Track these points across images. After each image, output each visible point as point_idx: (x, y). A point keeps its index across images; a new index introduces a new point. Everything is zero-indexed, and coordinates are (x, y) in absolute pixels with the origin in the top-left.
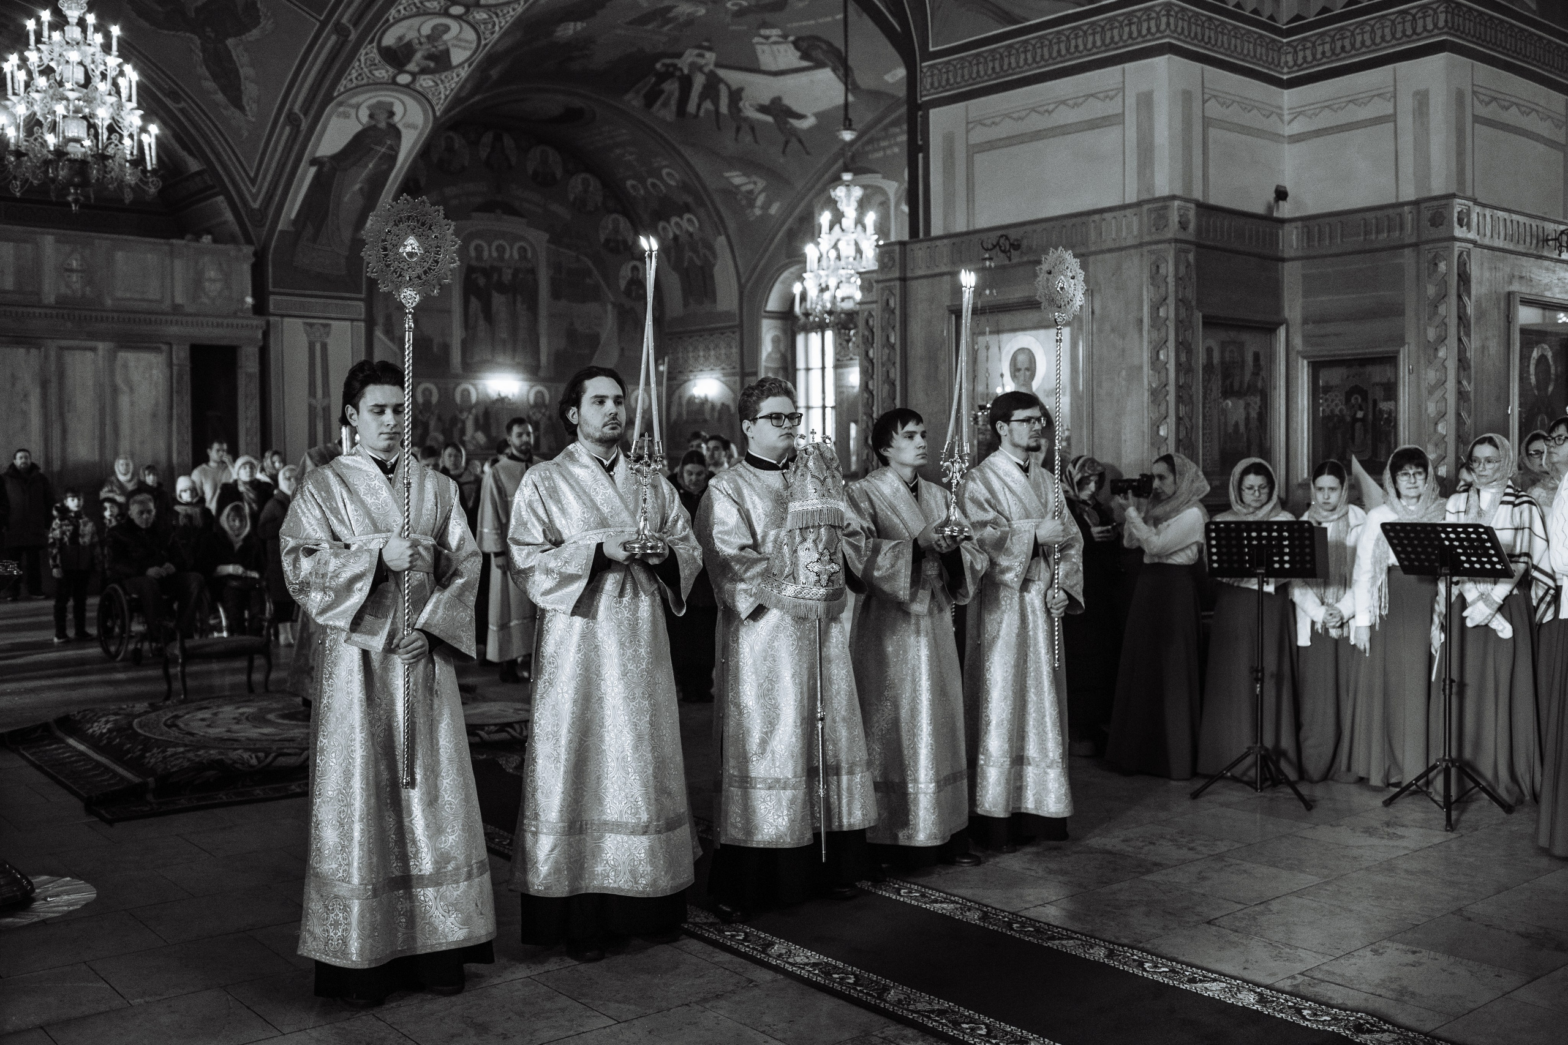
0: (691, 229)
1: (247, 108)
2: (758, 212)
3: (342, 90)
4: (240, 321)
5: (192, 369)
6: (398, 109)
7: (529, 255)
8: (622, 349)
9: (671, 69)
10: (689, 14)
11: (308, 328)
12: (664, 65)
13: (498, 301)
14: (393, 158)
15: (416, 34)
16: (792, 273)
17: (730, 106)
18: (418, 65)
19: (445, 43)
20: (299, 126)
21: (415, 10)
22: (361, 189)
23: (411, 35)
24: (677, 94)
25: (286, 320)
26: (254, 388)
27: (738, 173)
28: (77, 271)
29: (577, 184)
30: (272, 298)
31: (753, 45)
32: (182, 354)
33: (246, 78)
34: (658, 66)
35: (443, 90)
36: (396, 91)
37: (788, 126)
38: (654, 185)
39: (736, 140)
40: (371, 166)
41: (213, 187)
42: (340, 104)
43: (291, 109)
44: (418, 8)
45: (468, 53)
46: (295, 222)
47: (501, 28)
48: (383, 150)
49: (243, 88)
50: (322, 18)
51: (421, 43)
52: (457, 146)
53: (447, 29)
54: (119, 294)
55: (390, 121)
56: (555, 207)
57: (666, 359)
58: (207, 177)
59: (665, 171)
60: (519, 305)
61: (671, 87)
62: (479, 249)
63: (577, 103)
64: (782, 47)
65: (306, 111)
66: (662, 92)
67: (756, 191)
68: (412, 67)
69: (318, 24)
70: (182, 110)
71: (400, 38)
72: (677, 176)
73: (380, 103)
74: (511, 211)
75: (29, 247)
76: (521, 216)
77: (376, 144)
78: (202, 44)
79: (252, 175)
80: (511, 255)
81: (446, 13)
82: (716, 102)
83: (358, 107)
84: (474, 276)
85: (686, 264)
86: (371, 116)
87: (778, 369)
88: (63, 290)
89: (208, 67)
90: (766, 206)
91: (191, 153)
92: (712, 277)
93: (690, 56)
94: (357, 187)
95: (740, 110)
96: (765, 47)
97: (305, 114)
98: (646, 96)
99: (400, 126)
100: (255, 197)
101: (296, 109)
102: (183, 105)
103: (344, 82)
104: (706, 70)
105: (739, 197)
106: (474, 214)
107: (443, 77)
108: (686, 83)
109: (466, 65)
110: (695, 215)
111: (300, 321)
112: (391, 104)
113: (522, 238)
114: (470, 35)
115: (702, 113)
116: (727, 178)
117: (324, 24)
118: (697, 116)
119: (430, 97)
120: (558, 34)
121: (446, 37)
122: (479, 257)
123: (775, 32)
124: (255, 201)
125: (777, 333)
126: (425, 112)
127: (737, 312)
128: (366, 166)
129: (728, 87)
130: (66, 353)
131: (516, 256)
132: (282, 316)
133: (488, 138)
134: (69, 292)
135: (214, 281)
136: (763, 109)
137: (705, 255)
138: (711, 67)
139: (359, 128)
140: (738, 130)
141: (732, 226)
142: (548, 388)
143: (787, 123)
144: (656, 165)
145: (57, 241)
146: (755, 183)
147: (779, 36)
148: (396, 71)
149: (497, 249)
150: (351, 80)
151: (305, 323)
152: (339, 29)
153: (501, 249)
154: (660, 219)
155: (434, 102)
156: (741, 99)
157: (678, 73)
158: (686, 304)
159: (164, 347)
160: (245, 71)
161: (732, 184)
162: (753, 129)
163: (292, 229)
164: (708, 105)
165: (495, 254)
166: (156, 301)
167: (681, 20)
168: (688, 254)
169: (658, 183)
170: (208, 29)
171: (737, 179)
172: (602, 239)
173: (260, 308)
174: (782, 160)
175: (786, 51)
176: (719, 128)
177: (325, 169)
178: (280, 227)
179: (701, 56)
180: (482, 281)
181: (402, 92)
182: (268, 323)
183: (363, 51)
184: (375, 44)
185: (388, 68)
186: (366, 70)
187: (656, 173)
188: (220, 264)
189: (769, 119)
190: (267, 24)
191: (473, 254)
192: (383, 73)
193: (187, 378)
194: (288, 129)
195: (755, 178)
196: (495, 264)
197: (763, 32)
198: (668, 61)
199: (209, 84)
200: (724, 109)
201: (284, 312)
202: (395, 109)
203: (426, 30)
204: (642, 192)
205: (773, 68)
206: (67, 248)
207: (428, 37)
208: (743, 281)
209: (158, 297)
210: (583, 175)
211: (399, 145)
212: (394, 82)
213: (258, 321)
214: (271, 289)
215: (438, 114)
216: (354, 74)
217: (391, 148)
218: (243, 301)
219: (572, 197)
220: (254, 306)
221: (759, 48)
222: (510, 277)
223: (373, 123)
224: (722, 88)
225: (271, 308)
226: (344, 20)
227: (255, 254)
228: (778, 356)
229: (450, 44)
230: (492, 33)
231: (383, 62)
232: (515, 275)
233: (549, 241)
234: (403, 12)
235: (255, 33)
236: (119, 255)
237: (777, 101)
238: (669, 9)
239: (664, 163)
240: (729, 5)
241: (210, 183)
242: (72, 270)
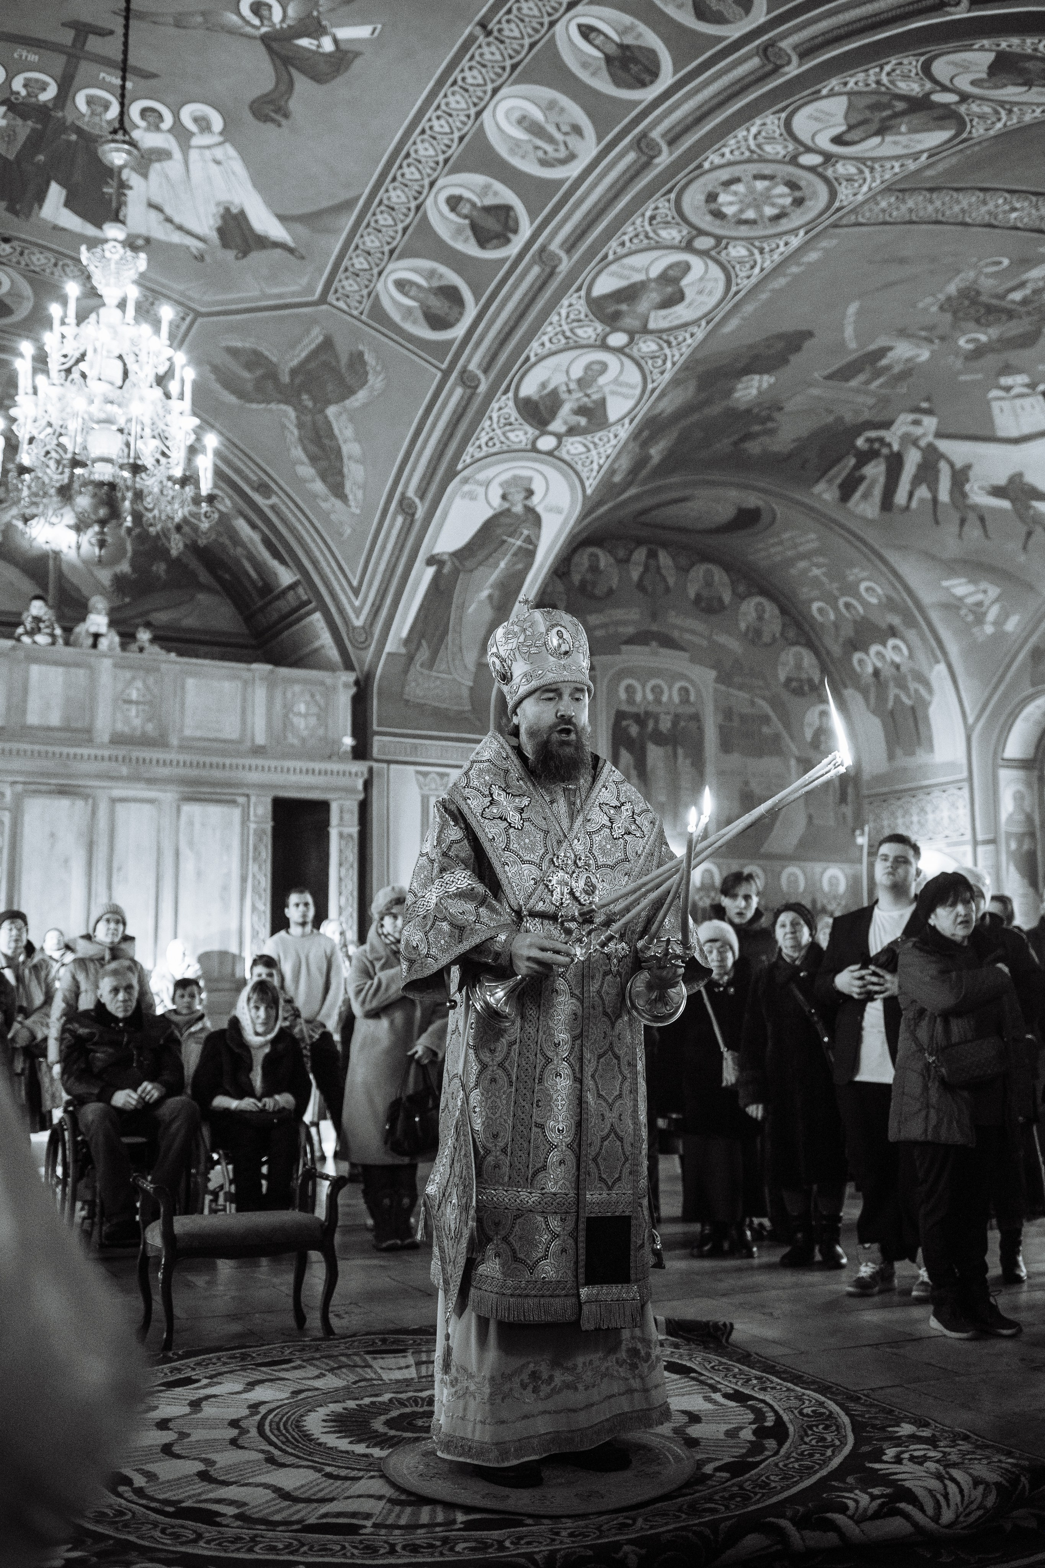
0: (897, 659)
1: (351, 497)
2: (989, 629)
3: (468, 461)
4: (335, 766)
5: (275, 830)
6: (538, 486)
7: (692, 698)
8: (810, 817)
9: (876, 446)
10: (908, 360)
11: (421, 778)
12: (869, 440)
13: (655, 754)
14: (528, 554)
15: (564, 378)
16: (1038, 707)
17: (952, 493)
18: (565, 423)
19: (601, 387)
20: (413, 515)
21: (563, 341)
22: (490, 597)
23: (558, 380)
24: (882, 480)
25: (393, 767)
26: (352, 856)
27: (963, 580)
28: (137, 703)
29: (749, 608)
30: (376, 738)
31: (988, 403)
32: (262, 810)
33: (350, 458)
34: (860, 442)
35: (596, 458)
36: (535, 460)
37: (1032, 512)
38: (848, 606)
39: (960, 536)
40: (502, 565)
41: (309, 602)
42: (466, 481)
43: (403, 494)
44: (567, 338)
45: (631, 403)
46: (407, 642)
47: (674, 364)
48: (519, 543)
49: (345, 470)
50: (444, 366)
51: (569, 391)
52: (602, 565)
53: (604, 367)
54: (188, 732)
55: (528, 503)
56: (722, 639)
57: (866, 829)
58: (300, 590)
59: (863, 586)
60: (680, 759)
61: (875, 471)
62: (630, 689)
63: (752, 500)
64: (1027, 402)
65: (422, 493)
66: (862, 478)
67: (987, 603)
68: (557, 426)
69: (439, 375)
70: (273, 507)
71: (543, 385)
72: (879, 590)
73: (516, 478)
74: (668, 642)
75: (81, 672)
76: (682, 649)
77: (510, 535)
78: (298, 417)
79: (355, 583)
80: (670, 697)
81: (604, 346)
82: (934, 489)
83: (487, 484)
84: (624, 723)
85: (890, 704)
86: (504, 497)
87: (1023, 835)
88: (120, 726)
89: (305, 449)
90: (998, 623)
91: (283, 562)
92: (926, 718)
93: (903, 424)
94: (485, 593)
95: (964, 495)
96: (1005, 404)
97: (422, 498)
98: (841, 486)
99: (539, 509)
100: (358, 612)
101: (411, 493)
102: (274, 500)
103: (470, 449)
104: (923, 443)
105: (963, 612)
106: (624, 648)
107: (596, 440)
108: (895, 463)
109: (627, 421)
110: (903, 639)
111: (411, 769)
112: (530, 479)
113: (683, 677)
114: (633, 375)
115: (914, 504)
116: (947, 589)
117: (447, 374)
118: (907, 508)
119: (579, 467)
120: (737, 395)
121: (602, 380)
122: (631, 701)
123: (1019, 380)
124: (358, 617)
125: (1021, 787)
126: (572, 488)
127: (964, 761)
128: (497, 565)
129: (952, 465)
130: (119, 807)
131: (676, 699)
132: (389, 762)
133: (640, 555)
134: (126, 729)
135: (306, 716)
136: (997, 492)
137: (916, 691)
138: (930, 438)
139: (489, 513)
140: (963, 521)
141: (953, 648)
142: (719, 867)
143: (1030, 507)
144: (851, 578)
145: (116, 666)
146: (985, 592)
147: (1027, 386)
148: (537, 432)
149: (653, 690)
150: (480, 447)
151: (418, 772)
152: (468, 381)
153: (657, 691)
154: (856, 649)
155: (584, 475)
156: (967, 480)
157: (885, 451)
158: (891, 757)
159: (241, 800)
160: (350, 448)
161: (954, 595)
162: (982, 519)
163: (403, 651)
164: (923, 492)
165: (650, 697)
166: (231, 741)
167: (896, 370)
168: (893, 691)
169: (854, 602)
170: (305, 397)
171: (960, 587)
172: (782, 677)
173: (361, 752)
174: (1022, 558)
175: (1033, 407)
176: (937, 522)
177: (446, 570)
178: (388, 648)
179: (917, 423)
180: (634, 730)
181: (542, 462)
182: (371, 770)
183: (495, 405)
184: (511, 394)
185: (528, 428)
186: (498, 432)
187: (851, 589)
188: (313, 696)
189: (1006, 504)
190: (376, 382)
191: (623, 695)
192: (522, 434)
193: (268, 840)
194: (400, 520)
195: (984, 585)
196: (650, 708)
197: (1005, 381)
198: (873, 434)
199: (306, 471)
200: (944, 496)
201: (389, 758)
202: (534, 486)
203: (577, 372)
204: (832, 617)
205: (1014, 433)
206: (128, 674)
207: (579, 381)
208: (971, 720)
209: (235, 736)
210: (758, 599)
211: (538, 537)
212: (534, 449)
213: (360, 767)
214: (375, 728)
215: (589, 491)
216: (484, 438)
217: (528, 540)
218: (338, 742)
219: (743, 626)
220: (354, 748)
221: (995, 405)
222: (669, 725)
223: (506, 505)
224: (943, 466)
225: (375, 752)
226: (472, 367)
227: (357, 683)
228: (1021, 817)
229: (607, 390)
230: (662, 373)
231: (521, 421)
232: (675, 724)
233: (718, 680)
234: (548, 345)
235: (361, 396)
236: (190, 682)
237: (1016, 479)
238: (883, 352)
239: (865, 574)
240: (962, 342)
241: (305, 598)
242: (130, 702)
